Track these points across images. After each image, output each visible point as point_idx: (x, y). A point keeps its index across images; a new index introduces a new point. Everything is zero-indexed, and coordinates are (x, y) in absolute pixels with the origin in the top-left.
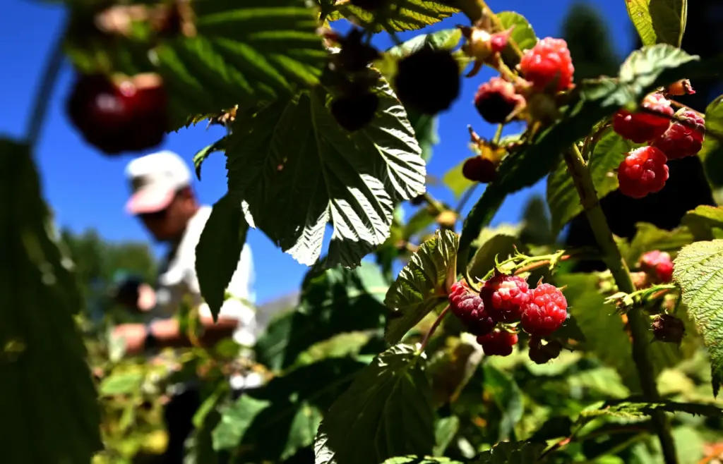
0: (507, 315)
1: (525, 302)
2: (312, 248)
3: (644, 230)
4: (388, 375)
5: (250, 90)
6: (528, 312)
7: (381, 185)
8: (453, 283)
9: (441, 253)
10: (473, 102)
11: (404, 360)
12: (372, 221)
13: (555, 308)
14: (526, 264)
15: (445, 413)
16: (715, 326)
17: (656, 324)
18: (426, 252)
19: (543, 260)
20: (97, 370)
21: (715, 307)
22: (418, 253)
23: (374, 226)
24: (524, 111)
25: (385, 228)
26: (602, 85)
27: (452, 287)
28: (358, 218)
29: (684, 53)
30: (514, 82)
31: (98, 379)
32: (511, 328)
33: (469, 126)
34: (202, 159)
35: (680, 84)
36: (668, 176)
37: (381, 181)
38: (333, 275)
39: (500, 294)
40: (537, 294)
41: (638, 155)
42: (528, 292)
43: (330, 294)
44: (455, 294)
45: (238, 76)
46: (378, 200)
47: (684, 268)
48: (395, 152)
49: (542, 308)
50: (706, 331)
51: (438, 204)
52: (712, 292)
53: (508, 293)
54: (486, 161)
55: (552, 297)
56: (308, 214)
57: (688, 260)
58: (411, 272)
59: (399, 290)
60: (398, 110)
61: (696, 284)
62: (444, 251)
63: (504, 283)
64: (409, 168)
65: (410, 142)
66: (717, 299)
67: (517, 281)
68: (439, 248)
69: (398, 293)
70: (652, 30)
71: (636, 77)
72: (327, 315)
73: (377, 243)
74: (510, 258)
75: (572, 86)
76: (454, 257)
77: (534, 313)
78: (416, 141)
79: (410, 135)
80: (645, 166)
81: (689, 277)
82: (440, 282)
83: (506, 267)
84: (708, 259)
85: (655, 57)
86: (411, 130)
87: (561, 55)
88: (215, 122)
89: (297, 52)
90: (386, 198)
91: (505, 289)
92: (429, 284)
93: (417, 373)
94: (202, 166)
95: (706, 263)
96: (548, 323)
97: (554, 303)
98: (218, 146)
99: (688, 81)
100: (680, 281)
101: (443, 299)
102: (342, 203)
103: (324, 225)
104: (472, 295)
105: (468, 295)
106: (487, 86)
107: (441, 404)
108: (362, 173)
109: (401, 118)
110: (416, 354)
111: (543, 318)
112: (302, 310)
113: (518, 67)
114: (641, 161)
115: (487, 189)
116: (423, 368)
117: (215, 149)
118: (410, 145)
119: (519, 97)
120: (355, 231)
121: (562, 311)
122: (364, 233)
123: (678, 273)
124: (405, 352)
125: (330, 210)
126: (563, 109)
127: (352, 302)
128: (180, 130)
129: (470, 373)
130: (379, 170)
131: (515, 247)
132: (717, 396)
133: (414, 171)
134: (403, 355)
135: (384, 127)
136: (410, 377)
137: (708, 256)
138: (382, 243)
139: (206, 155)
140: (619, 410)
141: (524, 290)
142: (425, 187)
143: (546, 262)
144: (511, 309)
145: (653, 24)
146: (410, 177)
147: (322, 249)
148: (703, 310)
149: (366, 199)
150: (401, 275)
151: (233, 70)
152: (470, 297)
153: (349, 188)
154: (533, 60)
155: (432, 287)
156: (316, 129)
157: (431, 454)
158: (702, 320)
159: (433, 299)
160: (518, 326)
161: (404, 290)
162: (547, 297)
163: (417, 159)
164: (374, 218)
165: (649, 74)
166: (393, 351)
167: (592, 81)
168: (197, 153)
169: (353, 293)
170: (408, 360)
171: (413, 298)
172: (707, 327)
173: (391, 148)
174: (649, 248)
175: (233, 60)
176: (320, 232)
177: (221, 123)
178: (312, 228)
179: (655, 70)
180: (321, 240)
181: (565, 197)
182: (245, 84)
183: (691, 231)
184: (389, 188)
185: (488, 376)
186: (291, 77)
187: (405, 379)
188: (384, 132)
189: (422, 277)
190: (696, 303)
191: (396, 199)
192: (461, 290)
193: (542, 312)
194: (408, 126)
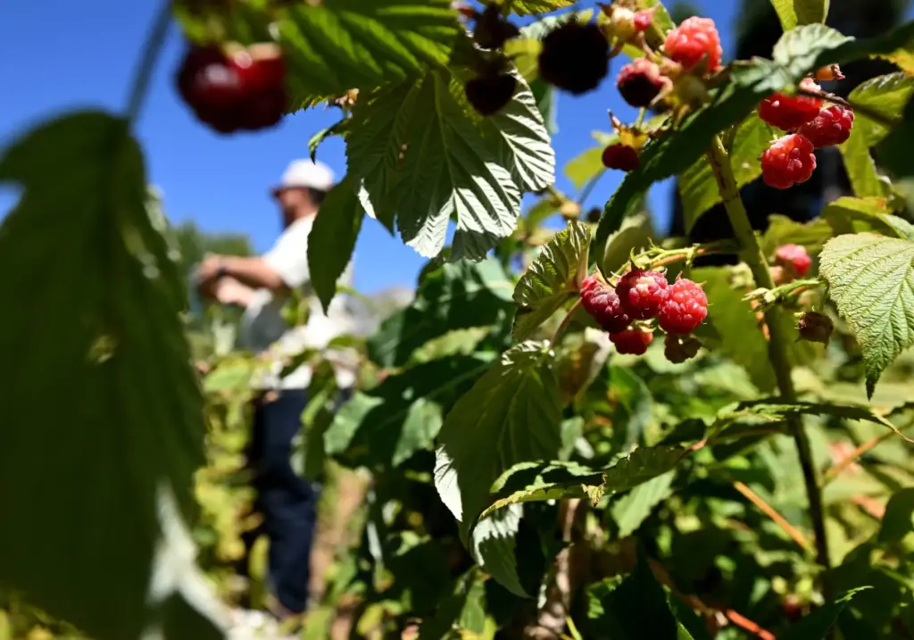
0: (645, 312)
1: (665, 300)
2: (435, 240)
3: (778, 223)
4: (513, 374)
5: (378, 70)
6: (667, 309)
7: (507, 175)
8: (583, 278)
9: (573, 245)
10: (616, 84)
11: (531, 357)
12: (499, 213)
13: (696, 306)
14: (662, 258)
15: (569, 414)
16: (868, 324)
17: (802, 322)
18: (557, 243)
19: (680, 254)
20: (202, 365)
21: (867, 303)
22: (549, 245)
23: (501, 217)
24: (671, 94)
25: (511, 220)
26: (755, 67)
27: (584, 281)
28: (483, 209)
29: (838, 34)
30: (659, 63)
31: (203, 374)
32: (646, 325)
33: (609, 110)
34: (317, 144)
35: (829, 68)
36: (815, 165)
37: (509, 170)
38: (451, 270)
39: (637, 290)
40: (676, 290)
41: (784, 143)
42: (667, 288)
43: (447, 289)
44: (588, 289)
45: (365, 54)
46: (505, 190)
47: (831, 262)
48: (523, 141)
49: (682, 305)
50: (858, 329)
51: (560, 195)
52: (862, 288)
53: (647, 290)
54: (628, 148)
55: (692, 293)
56: (431, 206)
57: (835, 254)
58: (541, 265)
59: (528, 284)
60: (526, 97)
61: (846, 279)
62: (576, 243)
63: (642, 278)
64: (538, 157)
65: (539, 130)
66: (869, 295)
67: (656, 277)
68: (571, 240)
69: (527, 287)
70: (793, 13)
71: (792, 59)
72: (444, 311)
73: (503, 235)
74: (642, 251)
75: (720, 68)
76: (586, 250)
77: (673, 310)
78: (544, 130)
79: (538, 122)
80: (792, 155)
81: (837, 271)
82: (571, 276)
83: (641, 260)
84: (856, 253)
85: (810, 38)
86: (539, 117)
87: (710, 35)
88: (332, 104)
89: (429, 29)
90: (513, 188)
91: (643, 285)
92: (560, 279)
93: (544, 371)
94: (317, 150)
95: (854, 257)
96: (689, 321)
97: (693, 300)
98: (335, 129)
99: (837, 66)
100: (828, 276)
101: (573, 295)
102: (466, 193)
103: (448, 216)
104: (606, 292)
105: (602, 290)
106: (631, 68)
107: (565, 405)
108: (488, 162)
109: (530, 105)
110: (544, 351)
111: (682, 316)
112: (418, 306)
113: (662, 48)
114: (787, 149)
115: (627, 178)
116: (550, 367)
117: (332, 133)
118: (539, 133)
119: (664, 79)
120: (480, 223)
121: (702, 308)
122: (490, 226)
123: (825, 267)
124: (533, 349)
125: (454, 200)
126: (713, 92)
127: (470, 298)
128: (298, 113)
129: (595, 373)
130: (506, 159)
131: (650, 240)
132: (872, 399)
133: (543, 160)
134: (530, 353)
135: (511, 114)
136: (537, 376)
137: (855, 250)
138: (509, 235)
139: (322, 140)
140: (758, 412)
141: (663, 287)
142: (554, 177)
143: (682, 256)
144: (649, 306)
145: (794, 6)
146: (539, 167)
147: (446, 240)
148: (854, 307)
149: (492, 189)
150: (531, 268)
151: (360, 47)
152: (603, 293)
153: (474, 178)
154: (679, 40)
155: (563, 281)
156: (440, 114)
157: (556, 458)
158: (854, 317)
159: (562, 295)
160: (652, 323)
161: (533, 283)
162: (687, 293)
163: (546, 148)
164: (501, 210)
165: (805, 56)
166: (521, 348)
167: (743, 62)
168: (311, 137)
169: (472, 287)
170: (535, 358)
171: (543, 293)
172: (859, 325)
173: (519, 136)
174: (784, 241)
175: (359, 37)
176: (443, 223)
177: (339, 105)
178: (435, 219)
179: (812, 51)
180: (444, 232)
181: (698, 190)
182: (372, 63)
183: (831, 224)
184: (516, 178)
185: (614, 375)
186: (421, 56)
187: (531, 379)
188: (511, 120)
189: (553, 271)
190: (846, 299)
191: (524, 188)
192: (592, 286)
193: (682, 310)
194: (536, 113)
